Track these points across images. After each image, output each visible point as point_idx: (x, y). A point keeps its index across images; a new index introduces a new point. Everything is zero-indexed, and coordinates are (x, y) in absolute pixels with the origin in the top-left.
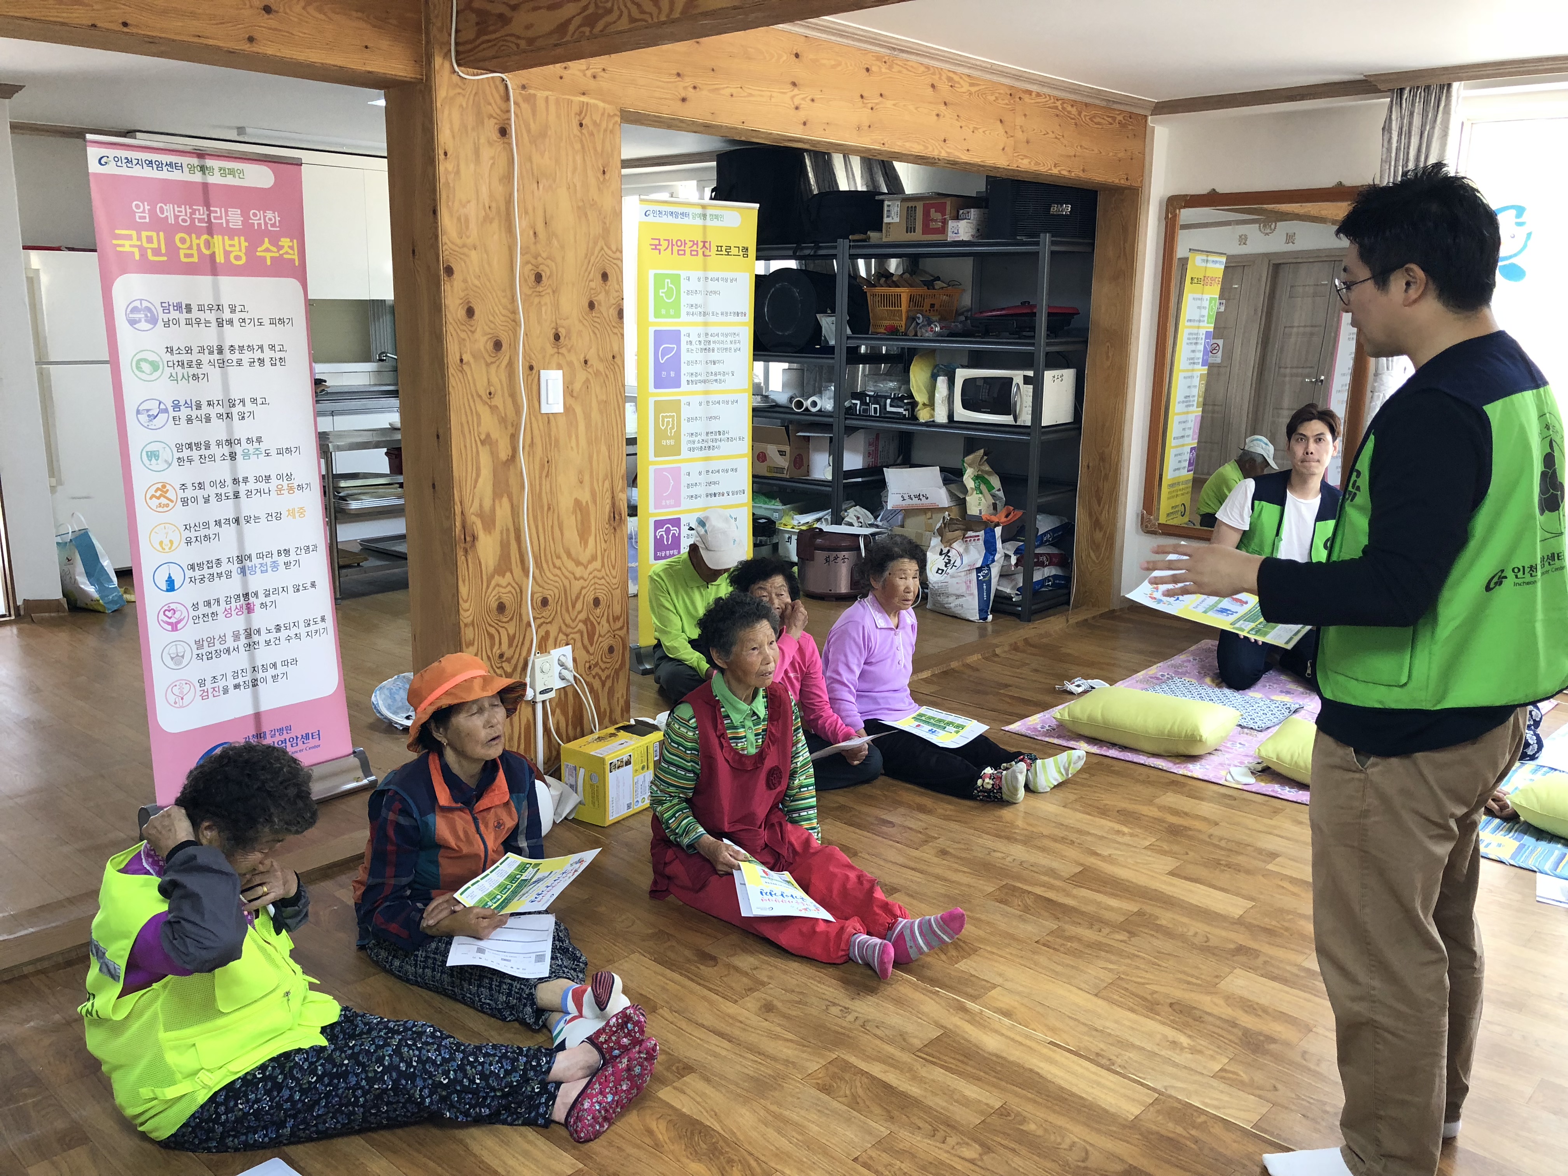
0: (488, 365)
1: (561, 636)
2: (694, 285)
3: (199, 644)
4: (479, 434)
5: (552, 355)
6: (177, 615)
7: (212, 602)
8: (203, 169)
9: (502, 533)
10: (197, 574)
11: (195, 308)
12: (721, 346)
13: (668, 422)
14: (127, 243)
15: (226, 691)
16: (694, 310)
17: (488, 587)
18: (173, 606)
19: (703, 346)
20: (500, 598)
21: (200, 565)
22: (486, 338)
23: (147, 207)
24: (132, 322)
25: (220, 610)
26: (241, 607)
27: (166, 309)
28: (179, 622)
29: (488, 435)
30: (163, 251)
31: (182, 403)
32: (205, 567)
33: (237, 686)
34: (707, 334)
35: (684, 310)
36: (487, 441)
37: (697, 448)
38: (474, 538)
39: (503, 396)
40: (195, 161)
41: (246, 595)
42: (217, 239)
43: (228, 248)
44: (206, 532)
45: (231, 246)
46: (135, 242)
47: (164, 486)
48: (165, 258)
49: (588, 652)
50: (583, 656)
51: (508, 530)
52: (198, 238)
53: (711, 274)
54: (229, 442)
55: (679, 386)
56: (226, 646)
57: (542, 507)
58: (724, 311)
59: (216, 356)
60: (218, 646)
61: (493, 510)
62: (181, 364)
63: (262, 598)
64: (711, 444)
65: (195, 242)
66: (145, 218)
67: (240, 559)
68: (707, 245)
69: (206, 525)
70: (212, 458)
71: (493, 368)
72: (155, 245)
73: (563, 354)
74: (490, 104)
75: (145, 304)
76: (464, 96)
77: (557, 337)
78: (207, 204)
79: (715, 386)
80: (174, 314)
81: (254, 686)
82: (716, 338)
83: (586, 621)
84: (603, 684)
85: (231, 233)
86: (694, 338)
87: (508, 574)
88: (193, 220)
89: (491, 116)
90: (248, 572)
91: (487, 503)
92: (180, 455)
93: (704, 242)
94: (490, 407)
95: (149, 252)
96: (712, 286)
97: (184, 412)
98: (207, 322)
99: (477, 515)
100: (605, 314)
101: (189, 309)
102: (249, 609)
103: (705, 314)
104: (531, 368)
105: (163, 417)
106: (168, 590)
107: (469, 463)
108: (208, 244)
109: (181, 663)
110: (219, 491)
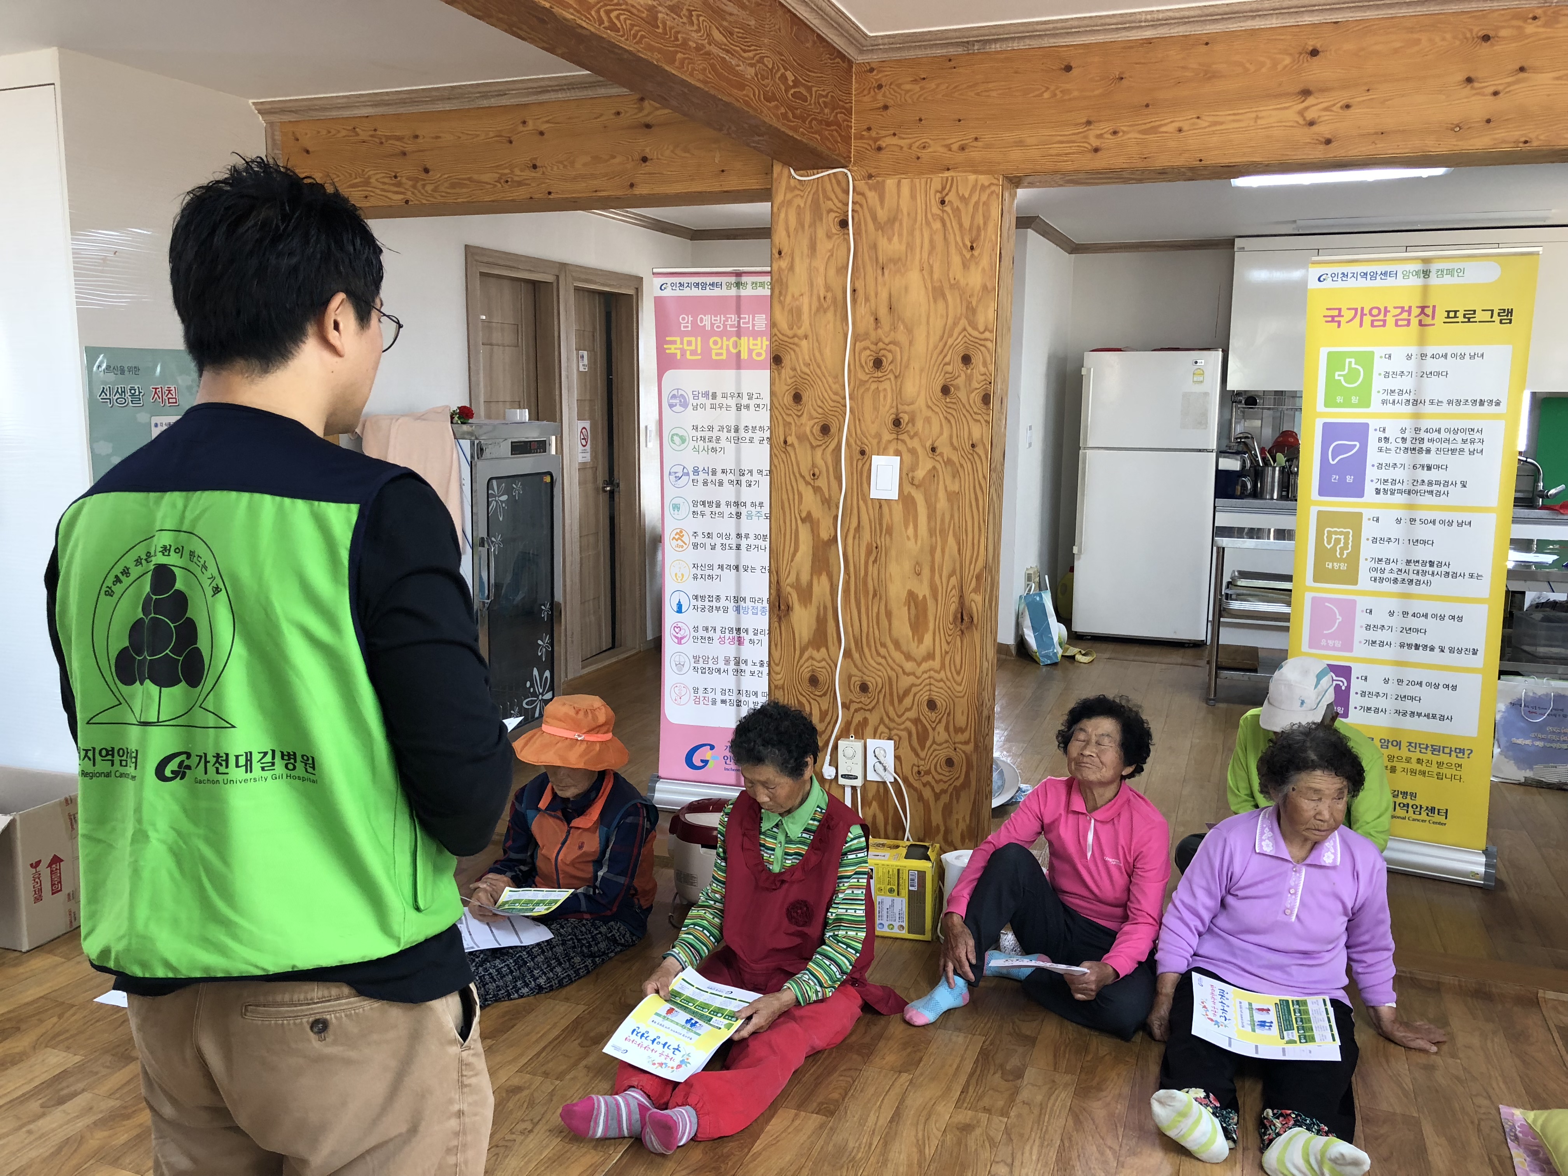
0: (813, 448)
1: (882, 728)
2: (1399, 363)
3: (696, 659)
4: (800, 512)
5: (890, 442)
6: (682, 632)
7: (710, 629)
8: (738, 285)
9: (818, 608)
10: (700, 603)
11: (719, 395)
12: (1445, 445)
13: (1338, 541)
14: (673, 347)
15: (714, 702)
16: (1396, 397)
17: (800, 657)
18: (680, 625)
19: (1408, 445)
20: (813, 670)
21: (703, 598)
22: (812, 422)
23: (690, 319)
24: (671, 406)
25: (716, 636)
26: (734, 638)
27: (696, 397)
28: (682, 638)
29: (809, 514)
30: (699, 352)
31: (701, 469)
32: (707, 600)
33: (724, 702)
34: (1417, 430)
35: (1376, 398)
36: (808, 519)
37: (1389, 580)
38: (789, 608)
39: (828, 478)
40: (733, 279)
41: (738, 630)
42: (744, 340)
43: (751, 347)
44: (710, 572)
45: (754, 345)
46: (679, 346)
47: (681, 532)
48: (699, 357)
49: (917, 755)
50: (909, 758)
51: (825, 608)
52: (728, 340)
53: (1430, 350)
54: (737, 504)
55: (1361, 495)
56: (718, 666)
57: (867, 592)
58: (1454, 398)
59: (733, 434)
60: (711, 665)
61: (810, 585)
62: (703, 439)
63: (751, 635)
64: (1415, 577)
65: (725, 343)
66: (687, 327)
67: (737, 599)
68: (1429, 311)
69: (711, 567)
70: (721, 514)
71: (819, 452)
72: (693, 347)
73: (903, 441)
74: (830, 199)
75: (680, 392)
76: (802, 197)
77: (897, 423)
78: (738, 312)
79: (1427, 500)
80: (702, 400)
81: (738, 706)
82: (1435, 435)
83: (916, 721)
84: (937, 797)
85: (755, 334)
86: (1393, 433)
87: (823, 650)
88: (725, 326)
89: (830, 211)
90: (741, 611)
91: (805, 578)
92: (695, 509)
93: (1423, 308)
94: (813, 487)
95: (688, 353)
96: (1431, 365)
97: (702, 477)
98: (728, 407)
99: (792, 586)
100: (964, 400)
101: (714, 396)
102: (740, 642)
103: (1416, 402)
104: (863, 453)
105: (685, 478)
106: (677, 612)
107: (788, 537)
108: (736, 345)
109: (681, 671)
110: (724, 541)
